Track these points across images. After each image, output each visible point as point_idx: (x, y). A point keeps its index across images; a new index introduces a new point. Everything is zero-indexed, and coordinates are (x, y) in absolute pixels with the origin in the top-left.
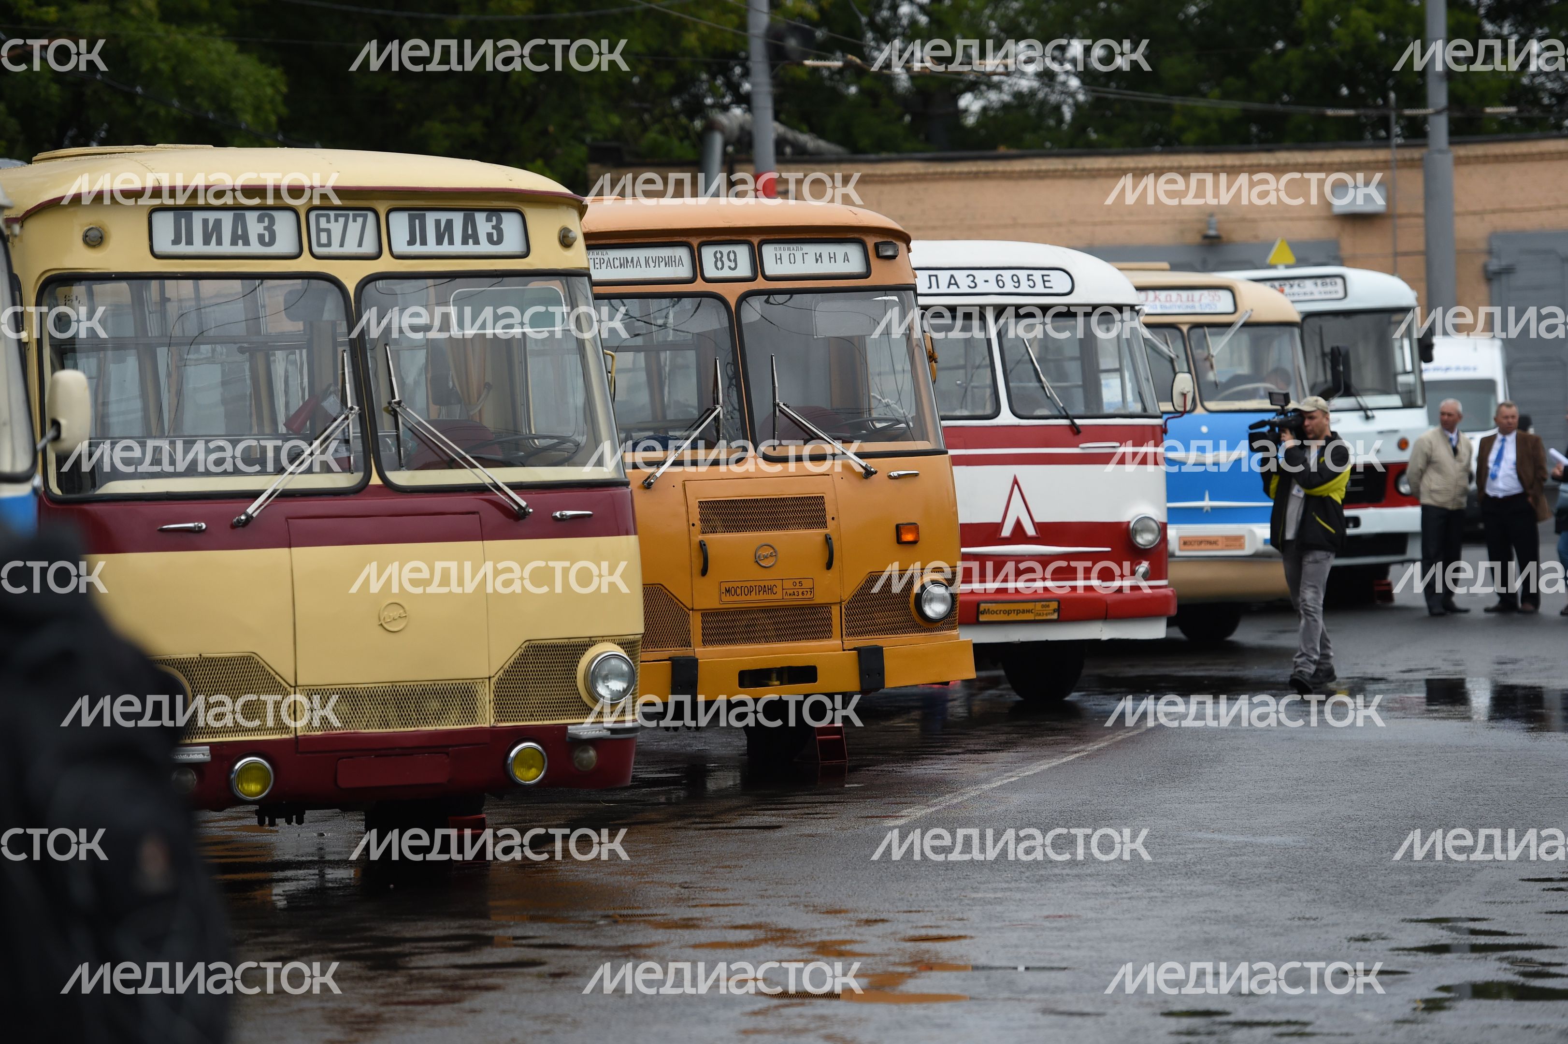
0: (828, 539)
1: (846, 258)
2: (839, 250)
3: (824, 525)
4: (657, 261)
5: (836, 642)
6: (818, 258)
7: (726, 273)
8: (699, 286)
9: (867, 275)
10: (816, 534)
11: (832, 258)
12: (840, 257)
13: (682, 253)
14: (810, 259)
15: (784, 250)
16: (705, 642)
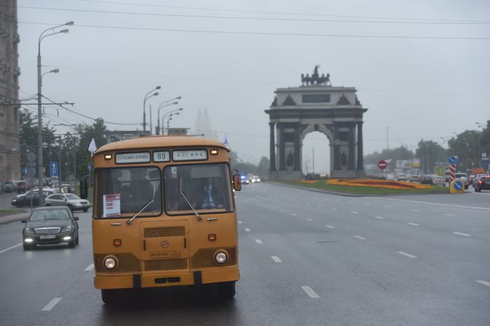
0: (185, 239)
1: (201, 155)
2: (199, 152)
3: (184, 235)
4: (140, 157)
5: (188, 270)
6: (192, 155)
7: (162, 160)
8: (152, 164)
9: (207, 159)
10: (181, 238)
11: (197, 155)
12: (199, 154)
13: (148, 154)
14: (189, 155)
15: (181, 153)
16: (146, 270)
